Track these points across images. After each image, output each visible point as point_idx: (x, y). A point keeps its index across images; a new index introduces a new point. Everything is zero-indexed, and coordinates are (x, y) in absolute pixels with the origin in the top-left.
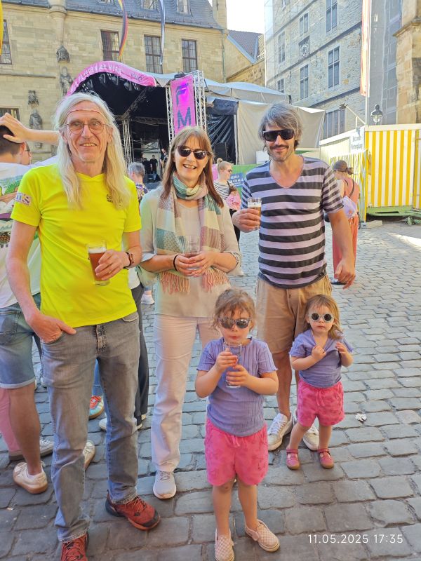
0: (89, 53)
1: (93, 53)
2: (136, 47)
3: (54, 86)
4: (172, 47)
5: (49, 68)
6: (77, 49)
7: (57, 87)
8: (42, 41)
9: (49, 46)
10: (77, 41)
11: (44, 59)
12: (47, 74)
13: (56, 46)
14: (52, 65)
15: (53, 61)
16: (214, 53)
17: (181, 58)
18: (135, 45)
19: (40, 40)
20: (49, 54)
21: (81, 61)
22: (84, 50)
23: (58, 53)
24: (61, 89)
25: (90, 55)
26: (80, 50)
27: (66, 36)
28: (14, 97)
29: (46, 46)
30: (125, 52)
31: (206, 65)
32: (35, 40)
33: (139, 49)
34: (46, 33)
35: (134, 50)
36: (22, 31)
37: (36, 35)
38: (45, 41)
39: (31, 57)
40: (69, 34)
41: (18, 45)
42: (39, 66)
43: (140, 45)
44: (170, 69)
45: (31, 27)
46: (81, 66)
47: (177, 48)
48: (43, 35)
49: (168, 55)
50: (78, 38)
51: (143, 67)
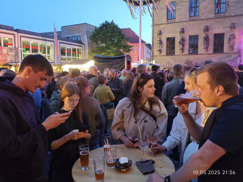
28: (223, 28)
39: (236, 7)
41: (230, 3)
42: (239, 11)
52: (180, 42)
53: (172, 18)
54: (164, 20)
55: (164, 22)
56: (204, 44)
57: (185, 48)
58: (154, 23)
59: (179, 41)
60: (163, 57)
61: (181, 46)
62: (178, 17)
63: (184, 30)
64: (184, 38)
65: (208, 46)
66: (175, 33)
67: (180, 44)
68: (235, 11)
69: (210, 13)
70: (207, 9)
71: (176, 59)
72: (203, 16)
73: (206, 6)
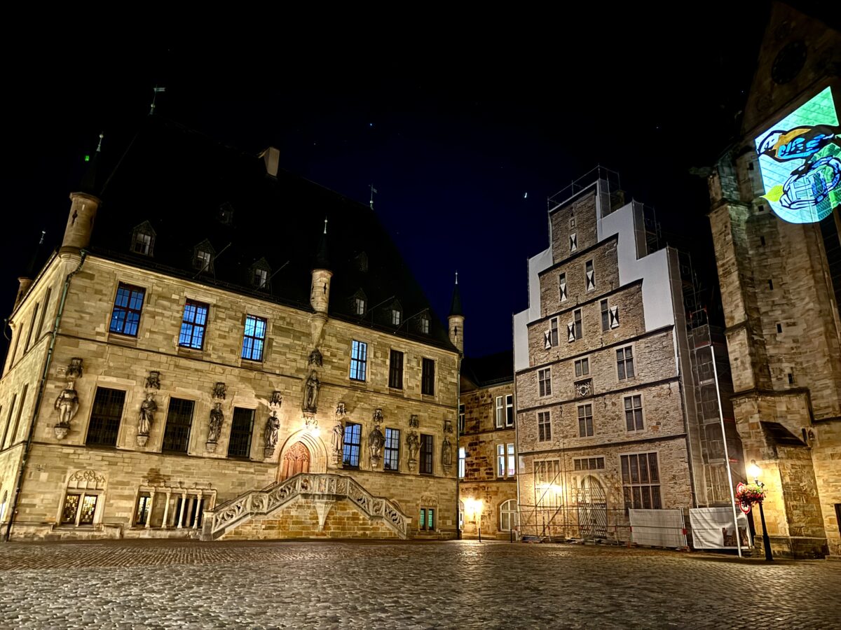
0: (340, 359)
1: (343, 360)
2: (382, 359)
3: (299, 387)
4: (414, 364)
5: (299, 370)
6: (329, 354)
8: (298, 342)
9: (303, 349)
10: (330, 347)
11: (295, 360)
12: (295, 374)
13: (312, 347)
14: (302, 366)
15: (304, 363)
16: (451, 374)
17: (421, 375)
18: (381, 357)
19: (296, 342)
20: (301, 356)
21: (330, 367)
22: (335, 356)
24: (306, 392)
25: (340, 362)
26: (331, 355)
27: (321, 341)
28: (257, 396)
29: (300, 348)
30: (372, 362)
31: (442, 384)
32: (292, 341)
33: (385, 362)
34: (303, 336)
35: (380, 362)
36: (281, 331)
37: (294, 336)
38: (301, 343)
39: (284, 357)
40: (324, 339)
41: (274, 344)
42: (288, 367)
43: (386, 358)
44: (410, 385)
45: (291, 328)
46: (329, 372)
47: (419, 366)
48: (300, 338)
49: (410, 371)
50: (331, 344)
51: (386, 380)
52: (142, 411)
53: (126, 332)
54: (98, 330)
55: (98, 334)
56: (211, 429)
57: (155, 429)
58: (60, 327)
60: (71, 451)
61: (146, 423)
62: (148, 335)
63: (161, 377)
65: (219, 436)
66: (128, 378)
68: (281, 366)
69: (232, 352)
70: (227, 342)
71: (119, 464)
72: (213, 353)
73: (225, 332)
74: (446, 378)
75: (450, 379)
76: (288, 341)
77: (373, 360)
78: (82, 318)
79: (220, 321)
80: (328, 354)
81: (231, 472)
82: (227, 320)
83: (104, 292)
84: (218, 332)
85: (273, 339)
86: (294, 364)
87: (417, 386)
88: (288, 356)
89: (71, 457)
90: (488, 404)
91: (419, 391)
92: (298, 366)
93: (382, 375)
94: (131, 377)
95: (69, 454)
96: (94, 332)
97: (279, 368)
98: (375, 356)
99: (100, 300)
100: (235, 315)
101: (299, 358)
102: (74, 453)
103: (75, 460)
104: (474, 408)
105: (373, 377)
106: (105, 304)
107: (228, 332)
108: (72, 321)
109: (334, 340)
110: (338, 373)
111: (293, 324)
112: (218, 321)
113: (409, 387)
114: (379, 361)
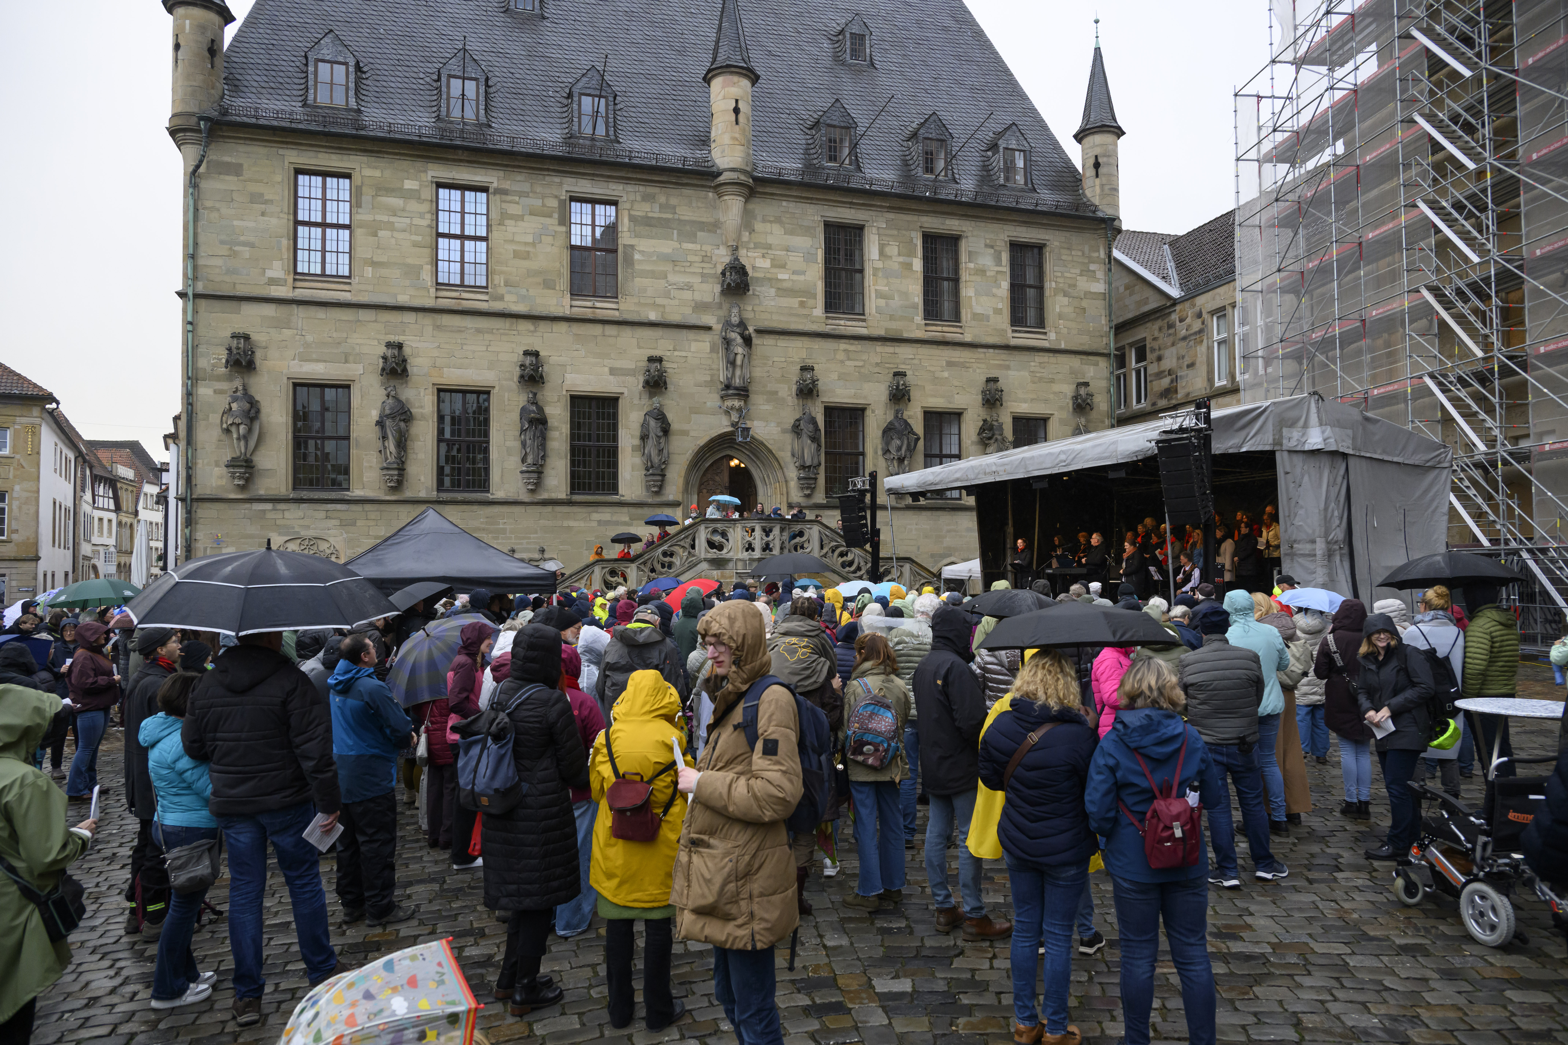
0: (794, 273)
1: (803, 273)
2: (901, 259)
3: (706, 346)
4: (986, 260)
5: (700, 307)
6: (767, 264)
7: (713, 349)
8: (690, 246)
9: (706, 258)
10: (769, 247)
11: (689, 287)
12: (693, 320)
13: (723, 257)
14: (708, 299)
15: (711, 291)
16: (1087, 272)
17: (1005, 285)
18: (899, 255)
19: (685, 246)
20: (703, 275)
21: (772, 292)
22: (783, 266)
23: (723, 274)
24: (721, 352)
25: (795, 277)
26: (773, 266)
27: (746, 236)
28: (613, 371)
29: (698, 259)
30: (876, 270)
31: (1065, 300)
32: (676, 245)
33: (909, 266)
34: (702, 230)
35: (896, 266)
36: (650, 226)
37: (679, 235)
38: (698, 247)
39: (663, 282)
40: (752, 231)
41: (637, 257)
42: (676, 302)
43: (912, 254)
44: (978, 310)
45: (670, 216)
46: (773, 303)
47: (999, 262)
48: (695, 236)
49: (978, 278)
50: (770, 240)
51: (915, 306)
52: (380, 423)
53: (328, 272)
54: (270, 274)
55: (273, 282)
56: (524, 444)
57: (411, 456)
58: (195, 278)
59: (375, 415)
60: (268, 506)
61: (391, 445)
62: (369, 271)
63: (407, 351)
64: (407, 400)
65: (544, 458)
66: (346, 362)
67: (384, 438)
68: (659, 301)
69: (548, 285)
70: (534, 265)
71: (359, 523)
72: (509, 292)
73: (526, 244)
74: (1075, 286)
75: (1084, 285)
76: (666, 246)
77: (880, 265)
78: (234, 254)
79: (512, 222)
80: (765, 264)
81: (582, 524)
82: (526, 218)
83: (266, 198)
84: (511, 247)
85: (632, 246)
86: (687, 295)
87: (997, 311)
88: (672, 278)
89: (269, 515)
90: (1195, 333)
91: (1003, 321)
92: (698, 297)
93: (905, 295)
94: (351, 358)
95: (264, 511)
96: (264, 280)
97: (655, 305)
98: (882, 253)
99: (263, 214)
100: (544, 205)
101: (696, 280)
102: (274, 509)
103: (278, 522)
104: (1166, 348)
105: (882, 302)
106: (274, 221)
107: (533, 244)
108: (218, 262)
109: (777, 229)
110: (794, 302)
111: (674, 207)
112: (507, 222)
113: (976, 316)
114: (894, 264)
